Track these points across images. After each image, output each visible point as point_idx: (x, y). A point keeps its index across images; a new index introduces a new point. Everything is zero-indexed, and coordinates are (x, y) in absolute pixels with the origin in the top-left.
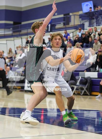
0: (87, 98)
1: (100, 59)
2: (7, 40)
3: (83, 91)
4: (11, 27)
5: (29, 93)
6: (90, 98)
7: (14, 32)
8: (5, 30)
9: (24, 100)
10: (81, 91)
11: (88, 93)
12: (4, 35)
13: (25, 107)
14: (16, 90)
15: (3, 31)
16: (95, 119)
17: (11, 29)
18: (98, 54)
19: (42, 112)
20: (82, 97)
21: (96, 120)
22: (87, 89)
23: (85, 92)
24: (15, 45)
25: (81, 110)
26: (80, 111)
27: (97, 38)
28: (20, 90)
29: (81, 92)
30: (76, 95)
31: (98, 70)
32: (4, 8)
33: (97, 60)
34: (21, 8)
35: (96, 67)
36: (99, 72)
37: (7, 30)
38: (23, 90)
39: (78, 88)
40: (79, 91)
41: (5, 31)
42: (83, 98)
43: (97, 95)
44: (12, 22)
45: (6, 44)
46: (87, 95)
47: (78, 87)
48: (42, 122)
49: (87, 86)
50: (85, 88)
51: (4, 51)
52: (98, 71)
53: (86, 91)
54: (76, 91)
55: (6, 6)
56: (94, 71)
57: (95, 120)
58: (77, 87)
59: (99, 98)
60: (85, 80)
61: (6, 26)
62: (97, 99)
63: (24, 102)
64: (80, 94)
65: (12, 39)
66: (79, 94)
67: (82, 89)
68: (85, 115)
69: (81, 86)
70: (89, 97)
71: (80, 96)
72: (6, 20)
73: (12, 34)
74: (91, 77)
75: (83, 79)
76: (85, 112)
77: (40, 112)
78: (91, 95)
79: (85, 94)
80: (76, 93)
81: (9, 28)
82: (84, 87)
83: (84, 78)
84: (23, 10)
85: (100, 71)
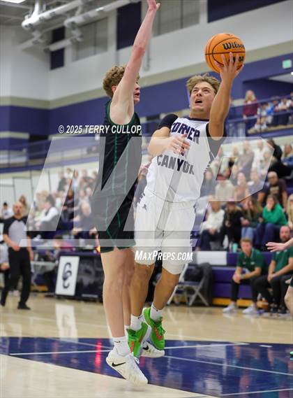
0: (201, 313)
1: (231, 221)
2: (14, 178)
3: (193, 297)
4: (25, 147)
5: (67, 301)
6: (210, 313)
7: (31, 158)
8: (9, 154)
9: (55, 318)
10: (189, 296)
11: (204, 301)
12: (9, 164)
13: (56, 336)
14: (36, 295)
15: (6, 156)
16: (221, 362)
17: (25, 151)
18: (226, 209)
19: (96, 349)
20: (190, 309)
21: (225, 365)
22: (201, 291)
23: (198, 298)
24: (33, 189)
25: (189, 342)
26: (186, 343)
27: (224, 171)
28: (46, 294)
29: (189, 299)
30: (177, 305)
31: (228, 248)
32: (7, 103)
33: (224, 223)
34: (48, 102)
35: (223, 239)
36: (231, 252)
37: (13, 154)
38: (52, 294)
39: (182, 289)
40: (183, 297)
41: (11, 156)
42: (194, 312)
43: (226, 306)
44: (25, 136)
45: (13, 186)
46: (202, 305)
47: (182, 287)
48: (97, 371)
49: (203, 285)
50: (197, 288)
51: (7, 203)
52: (228, 250)
53: (201, 296)
54: (178, 297)
55: (12, 98)
56: (219, 250)
57: (222, 366)
58: (180, 286)
59: (231, 312)
60: (198, 271)
61: (12, 145)
62: (227, 316)
63: (55, 325)
64: (187, 302)
65: (27, 174)
66: (183, 303)
67: (191, 291)
68: (198, 354)
69: (187, 286)
70: (207, 309)
71: (187, 309)
72: (12, 129)
73: (27, 163)
74: (212, 262)
75: (193, 268)
76: (198, 346)
77: (92, 347)
78: (212, 305)
79: (198, 303)
80: (176, 300)
81: (20, 149)
82: (194, 287)
83: (195, 265)
84: (52, 107)
85: (232, 248)
